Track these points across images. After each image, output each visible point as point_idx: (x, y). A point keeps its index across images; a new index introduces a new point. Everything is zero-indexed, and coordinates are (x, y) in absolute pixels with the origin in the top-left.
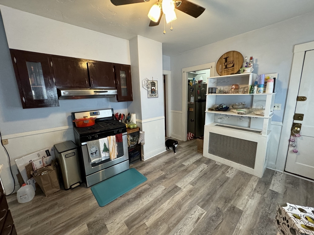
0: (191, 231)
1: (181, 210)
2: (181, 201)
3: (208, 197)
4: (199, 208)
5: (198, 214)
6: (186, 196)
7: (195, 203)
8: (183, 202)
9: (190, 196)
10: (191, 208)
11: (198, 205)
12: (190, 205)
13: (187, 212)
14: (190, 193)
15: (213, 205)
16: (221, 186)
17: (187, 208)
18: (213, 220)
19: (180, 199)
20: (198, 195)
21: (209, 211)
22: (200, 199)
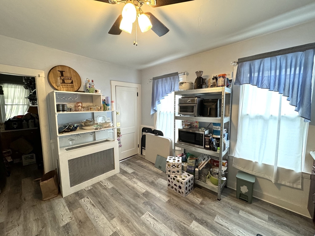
0: (165, 226)
1: (145, 234)
2: (134, 232)
3: (132, 207)
4: (143, 216)
5: (149, 218)
6: (128, 226)
7: (138, 219)
8: (135, 230)
9: (128, 223)
10: (144, 224)
11: (140, 217)
12: (140, 224)
13: (148, 228)
14: (124, 222)
15: (141, 206)
16: (121, 194)
17: (144, 227)
18: (155, 209)
19: (132, 233)
20: (128, 215)
21: (147, 210)
22: (134, 214)
